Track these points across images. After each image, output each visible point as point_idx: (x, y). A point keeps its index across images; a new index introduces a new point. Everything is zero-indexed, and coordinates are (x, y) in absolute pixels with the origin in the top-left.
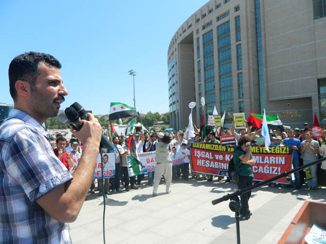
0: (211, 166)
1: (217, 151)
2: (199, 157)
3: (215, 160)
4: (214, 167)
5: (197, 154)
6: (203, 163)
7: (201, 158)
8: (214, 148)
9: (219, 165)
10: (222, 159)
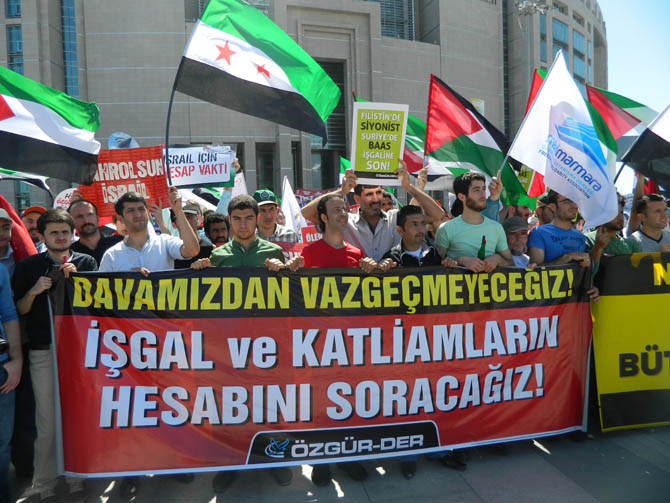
0: (196, 419)
1: (241, 312)
2: (113, 365)
3: (222, 374)
4: (214, 419)
5: (101, 349)
6: (142, 405)
7: (133, 376)
8: (218, 298)
9: (249, 403)
10: (271, 361)
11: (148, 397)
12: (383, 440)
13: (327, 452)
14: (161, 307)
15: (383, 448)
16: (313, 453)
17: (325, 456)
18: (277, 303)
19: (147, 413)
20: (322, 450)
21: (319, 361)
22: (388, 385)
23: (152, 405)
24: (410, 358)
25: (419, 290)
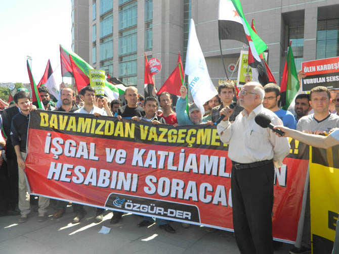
0: (87, 182)
1: (112, 137)
3: (101, 164)
4: (94, 184)
5: (51, 146)
6: (65, 172)
7: (62, 158)
8: (103, 129)
9: (110, 178)
10: (123, 161)
11: (68, 169)
12: (169, 210)
13: (141, 210)
14: (79, 130)
15: (169, 215)
16: (135, 209)
17: (140, 212)
18: (129, 135)
19: (67, 176)
20: (139, 208)
21: (143, 164)
22: (175, 181)
23: (69, 173)
24: (187, 170)
25: (195, 136)
